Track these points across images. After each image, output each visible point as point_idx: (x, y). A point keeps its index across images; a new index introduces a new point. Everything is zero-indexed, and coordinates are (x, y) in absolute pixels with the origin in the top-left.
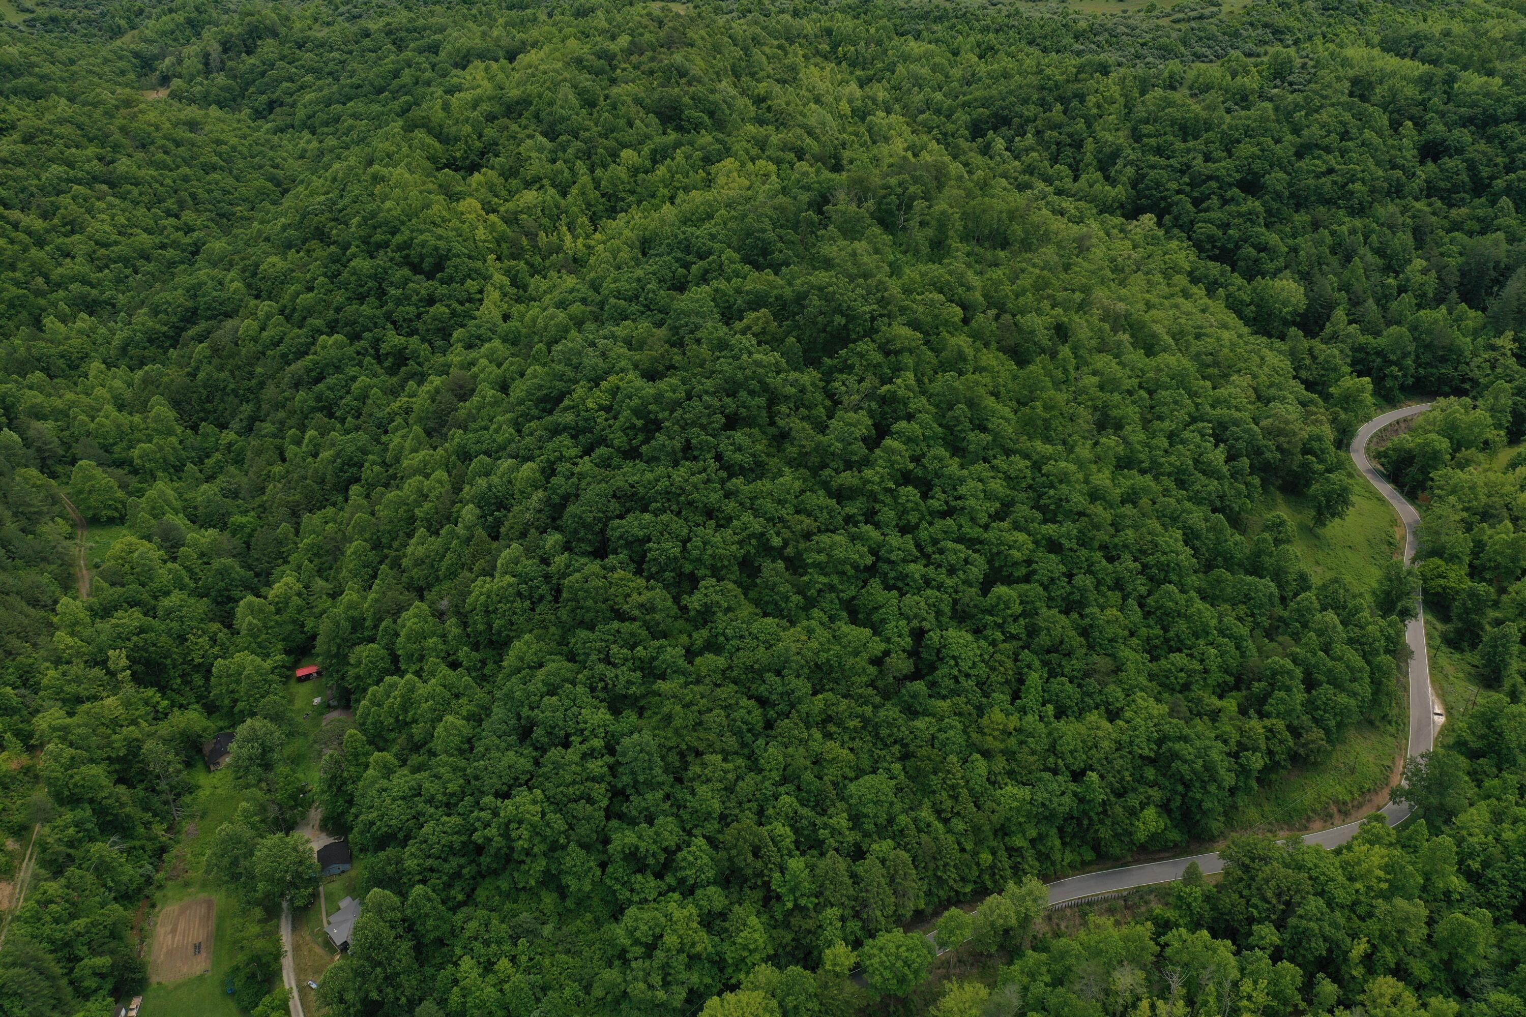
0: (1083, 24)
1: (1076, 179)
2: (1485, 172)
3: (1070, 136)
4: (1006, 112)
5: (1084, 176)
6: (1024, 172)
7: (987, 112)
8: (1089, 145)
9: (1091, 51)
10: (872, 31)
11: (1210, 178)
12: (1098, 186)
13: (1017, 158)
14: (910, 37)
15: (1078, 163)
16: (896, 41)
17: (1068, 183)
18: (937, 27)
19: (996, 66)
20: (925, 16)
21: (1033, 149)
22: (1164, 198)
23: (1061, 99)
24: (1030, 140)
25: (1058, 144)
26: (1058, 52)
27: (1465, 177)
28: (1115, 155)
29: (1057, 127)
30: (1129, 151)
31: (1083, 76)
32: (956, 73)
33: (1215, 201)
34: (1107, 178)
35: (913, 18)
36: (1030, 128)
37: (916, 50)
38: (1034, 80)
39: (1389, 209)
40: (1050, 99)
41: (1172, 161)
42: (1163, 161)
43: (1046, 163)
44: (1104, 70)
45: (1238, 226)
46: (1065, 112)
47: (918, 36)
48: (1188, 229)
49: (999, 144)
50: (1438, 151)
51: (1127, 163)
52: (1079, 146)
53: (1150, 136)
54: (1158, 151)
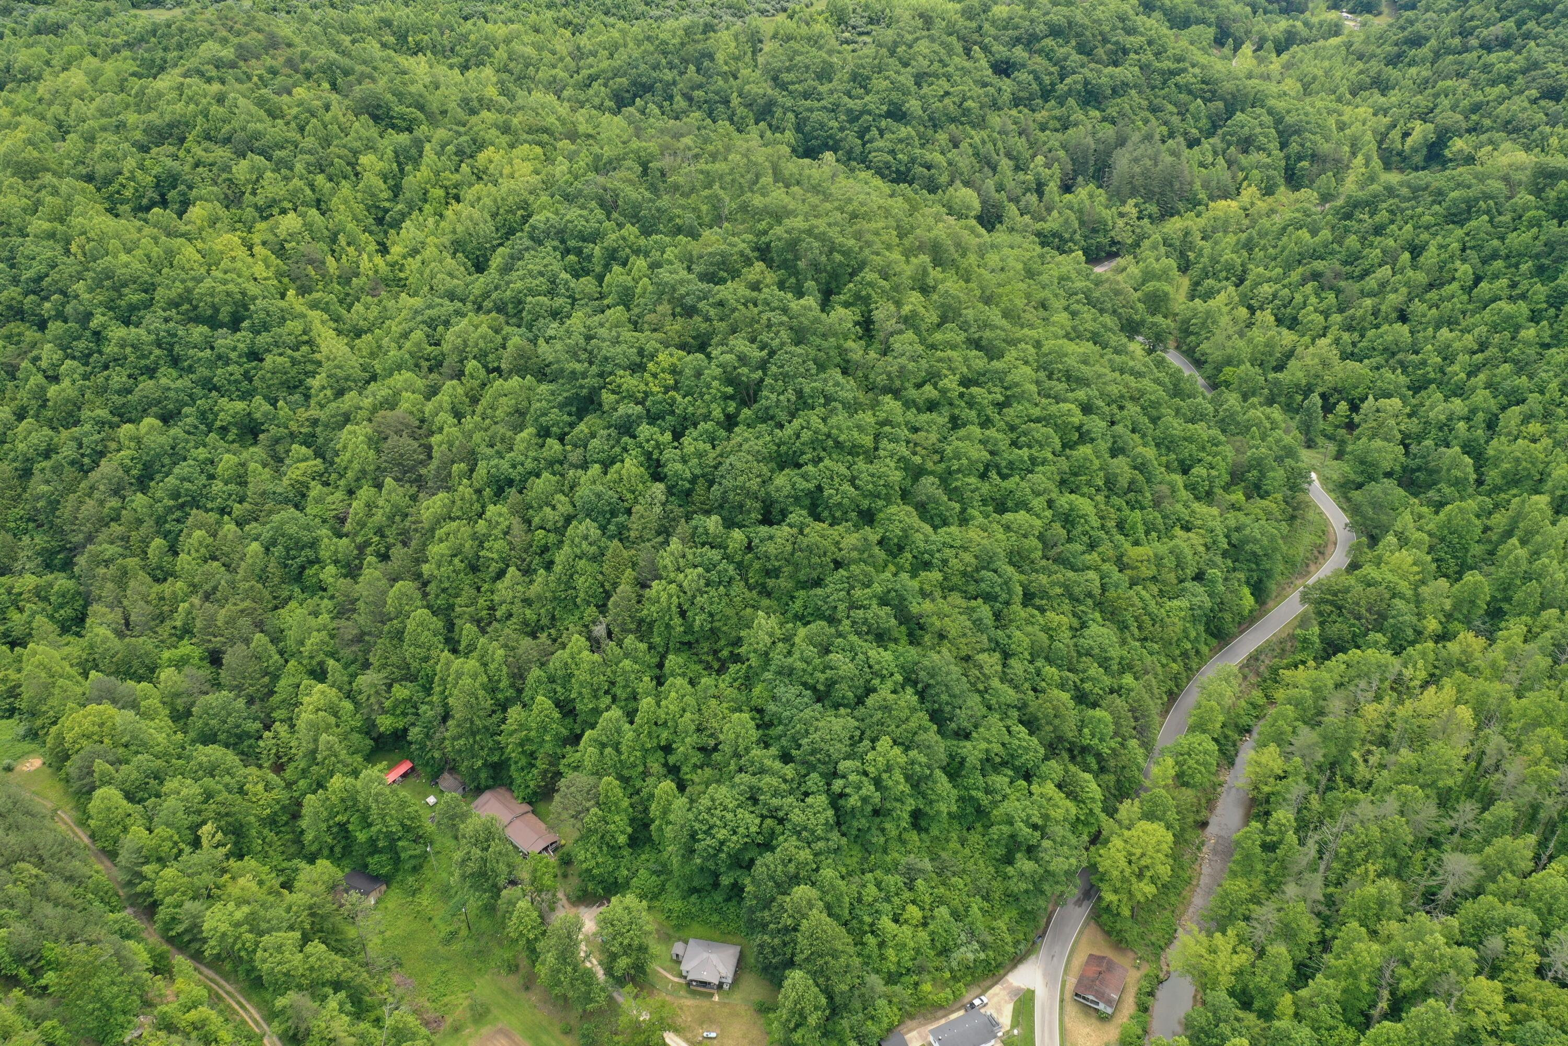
2: (1047, 80)
11: (862, 113)
22: (830, 137)
27: (1035, 86)
33: (874, 132)
39: (995, 120)
41: (823, 102)
42: (816, 104)
45: (902, 151)
48: (864, 160)
50: (1003, 68)
51: (786, 110)
52: (726, 102)
53: (793, 83)
54: (806, 96)
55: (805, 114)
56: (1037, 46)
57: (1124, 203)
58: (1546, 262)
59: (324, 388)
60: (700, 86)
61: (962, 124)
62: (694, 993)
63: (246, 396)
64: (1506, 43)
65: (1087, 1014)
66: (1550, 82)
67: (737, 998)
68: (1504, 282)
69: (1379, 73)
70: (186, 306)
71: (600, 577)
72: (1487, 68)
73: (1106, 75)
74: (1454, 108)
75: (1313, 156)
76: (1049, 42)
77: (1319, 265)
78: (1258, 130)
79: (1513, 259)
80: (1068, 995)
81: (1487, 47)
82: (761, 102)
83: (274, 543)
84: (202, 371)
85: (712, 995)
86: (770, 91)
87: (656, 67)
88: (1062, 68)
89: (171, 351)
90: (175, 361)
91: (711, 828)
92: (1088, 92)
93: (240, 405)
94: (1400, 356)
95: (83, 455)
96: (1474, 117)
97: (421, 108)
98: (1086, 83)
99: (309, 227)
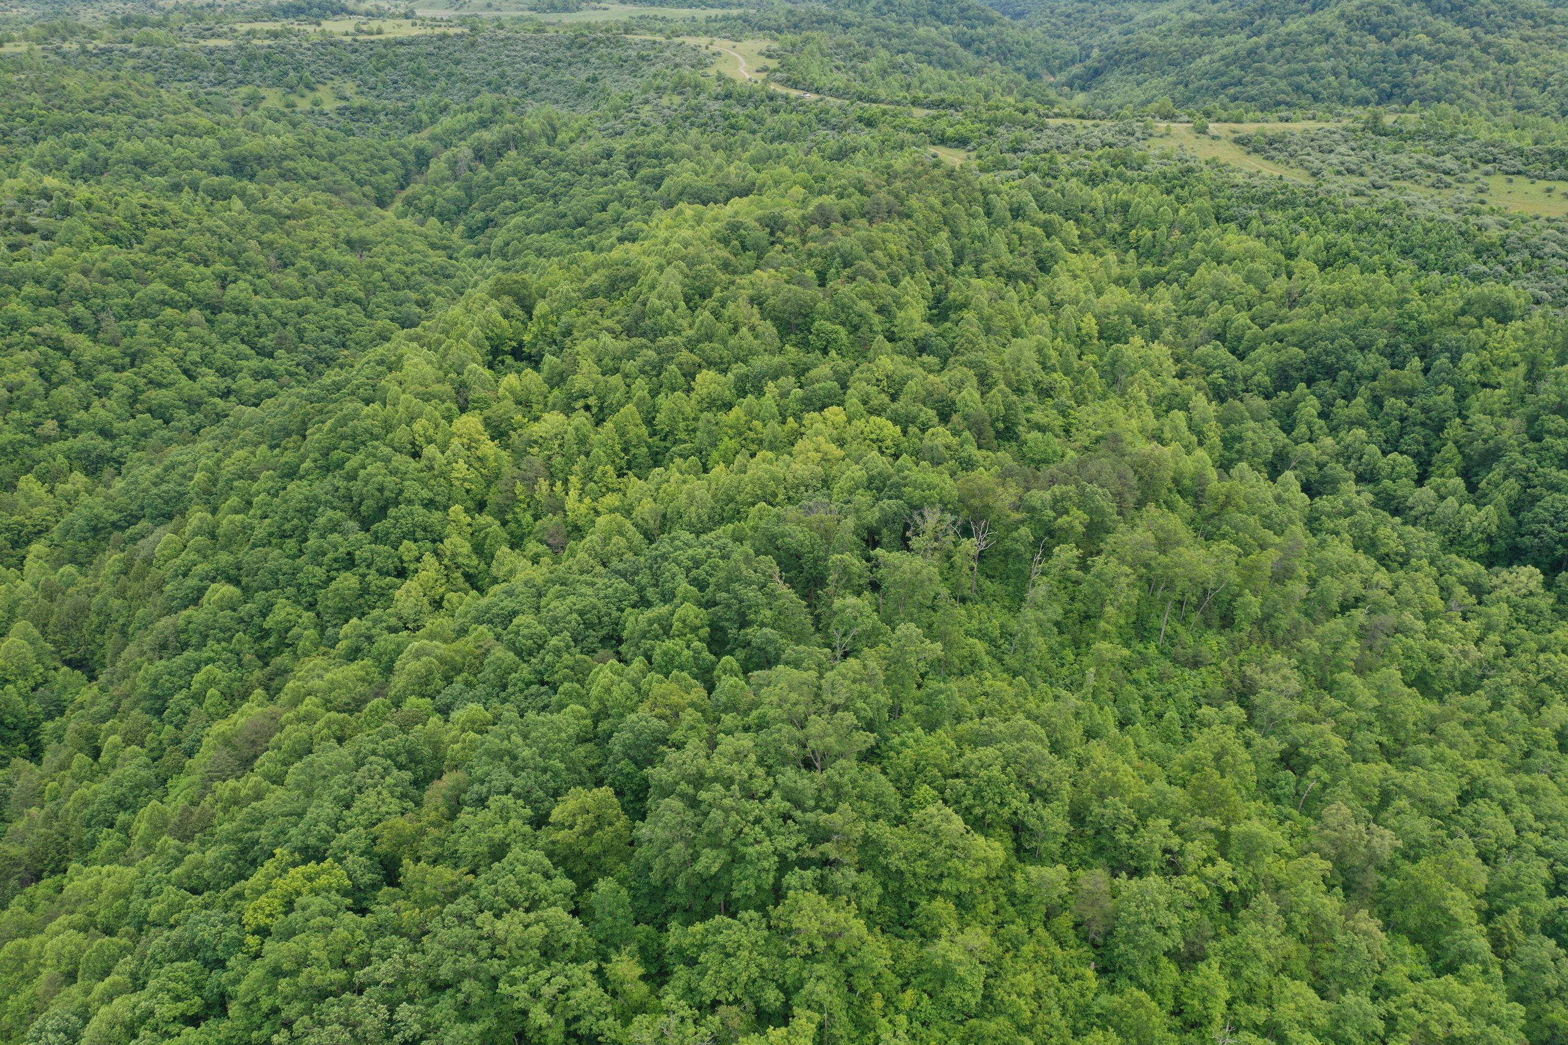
0: (1495, 234)
1: (1420, 481)
3: (1425, 410)
4: (1331, 359)
5: (1435, 480)
6: (1337, 456)
7: (1302, 355)
8: (1454, 428)
9: (1497, 276)
10: (1182, 211)
12: (1451, 502)
13: (1333, 430)
14: (1233, 226)
15: (1431, 453)
16: (1213, 230)
17: (1404, 488)
18: (1272, 215)
19: (1336, 286)
20: (1262, 199)
21: (1361, 424)
23: (1424, 352)
24: (1359, 406)
25: (1403, 420)
26: (1444, 270)
28: (1492, 456)
29: (1409, 393)
30: (1516, 455)
31: (1468, 319)
32: (1279, 286)
34: (1472, 487)
35: (1246, 200)
36: (1364, 390)
37: (1234, 247)
38: (1391, 315)
40: (1406, 347)
43: (1374, 449)
44: (1503, 315)
46: (1426, 371)
47: (1243, 227)
49: (1310, 407)
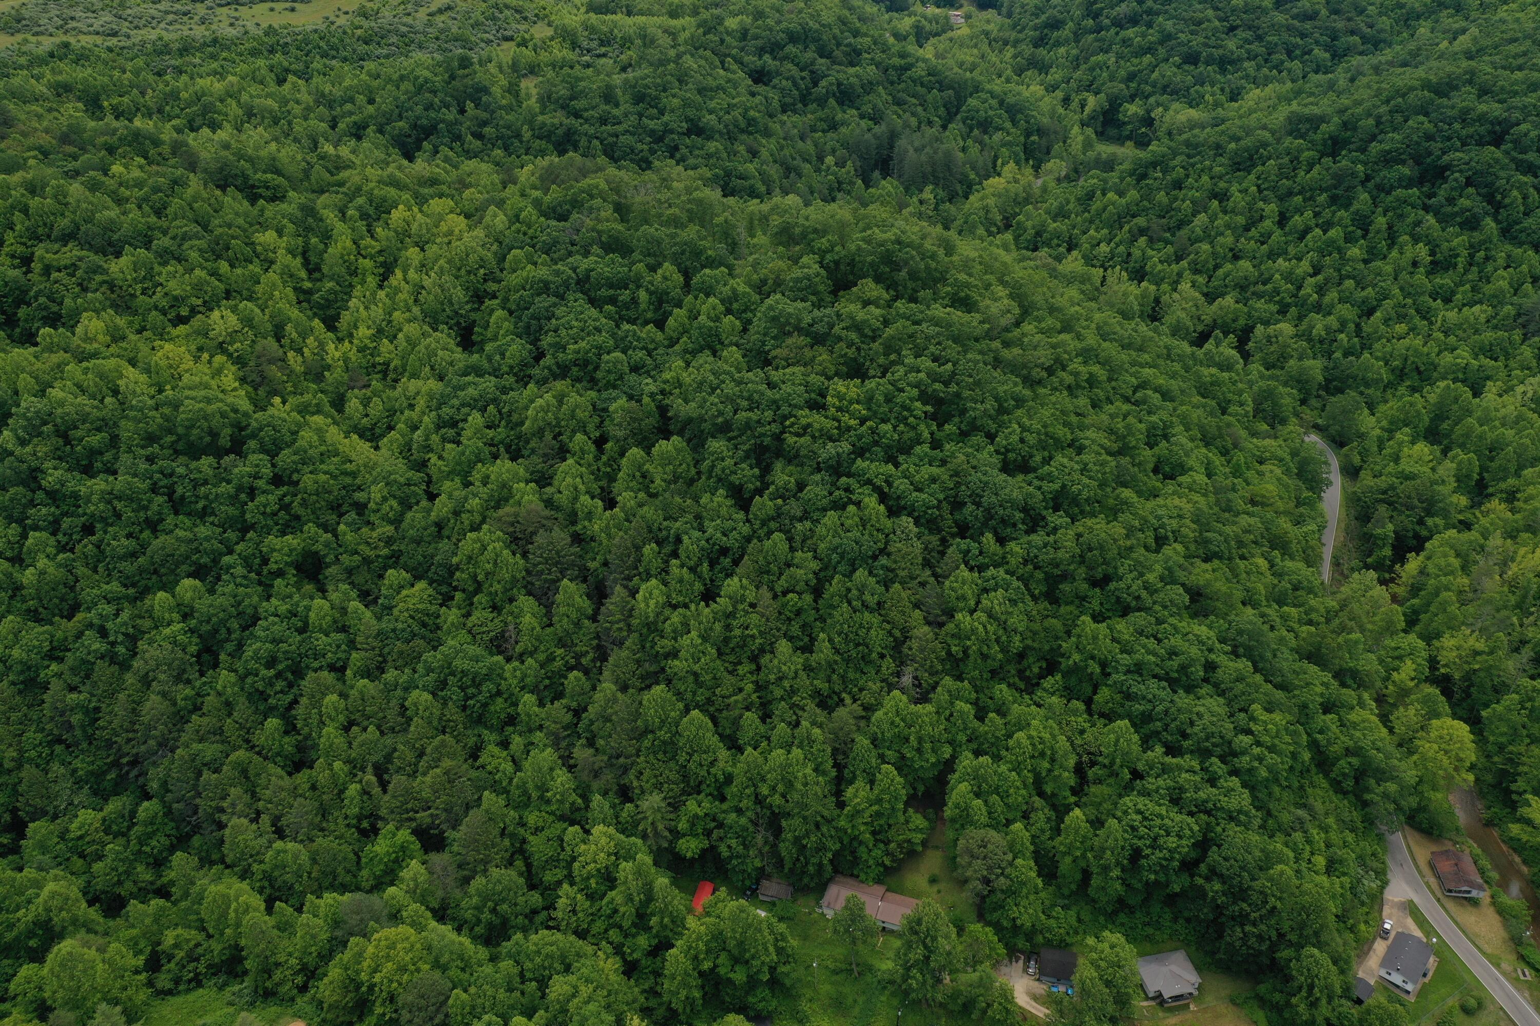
2: (802, 85)
11: (665, 133)
33: (684, 150)
50: (760, 77)
51: (591, 138)
52: (518, 136)
53: (586, 110)
54: (603, 121)
55: (612, 140)
56: (781, 54)
57: (921, 191)
58: (1339, 192)
59: (385, 499)
60: (485, 123)
61: (751, 133)
62: (1171, 1010)
63: (292, 525)
64: (1134, 20)
65: (1462, 905)
66: (1185, 49)
67: (1210, 1000)
68: (1309, 214)
69: (1033, 54)
70: (169, 439)
71: (888, 627)
72: (1125, 42)
73: (851, 74)
74: (1112, 78)
75: (1038, 130)
76: (791, 49)
77: (1141, 221)
78: (991, 113)
79: (1309, 193)
80: (1439, 895)
81: (1118, 24)
82: (560, 132)
83: (443, 684)
84: (227, 510)
85: (1187, 1006)
86: (566, 121)
87: (429, 107)
88: (812, 72)
89: (171, 494)
90: (177, 505)
91: (1155, 839)
92: (841, 92)
93: (290, 540)
94: (1252, 289)
95: (113, 644)
96: (1133, 85)
97: (278, 172)
98: (839, 84)
99: (248, 321)
